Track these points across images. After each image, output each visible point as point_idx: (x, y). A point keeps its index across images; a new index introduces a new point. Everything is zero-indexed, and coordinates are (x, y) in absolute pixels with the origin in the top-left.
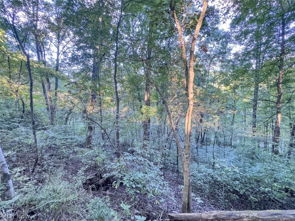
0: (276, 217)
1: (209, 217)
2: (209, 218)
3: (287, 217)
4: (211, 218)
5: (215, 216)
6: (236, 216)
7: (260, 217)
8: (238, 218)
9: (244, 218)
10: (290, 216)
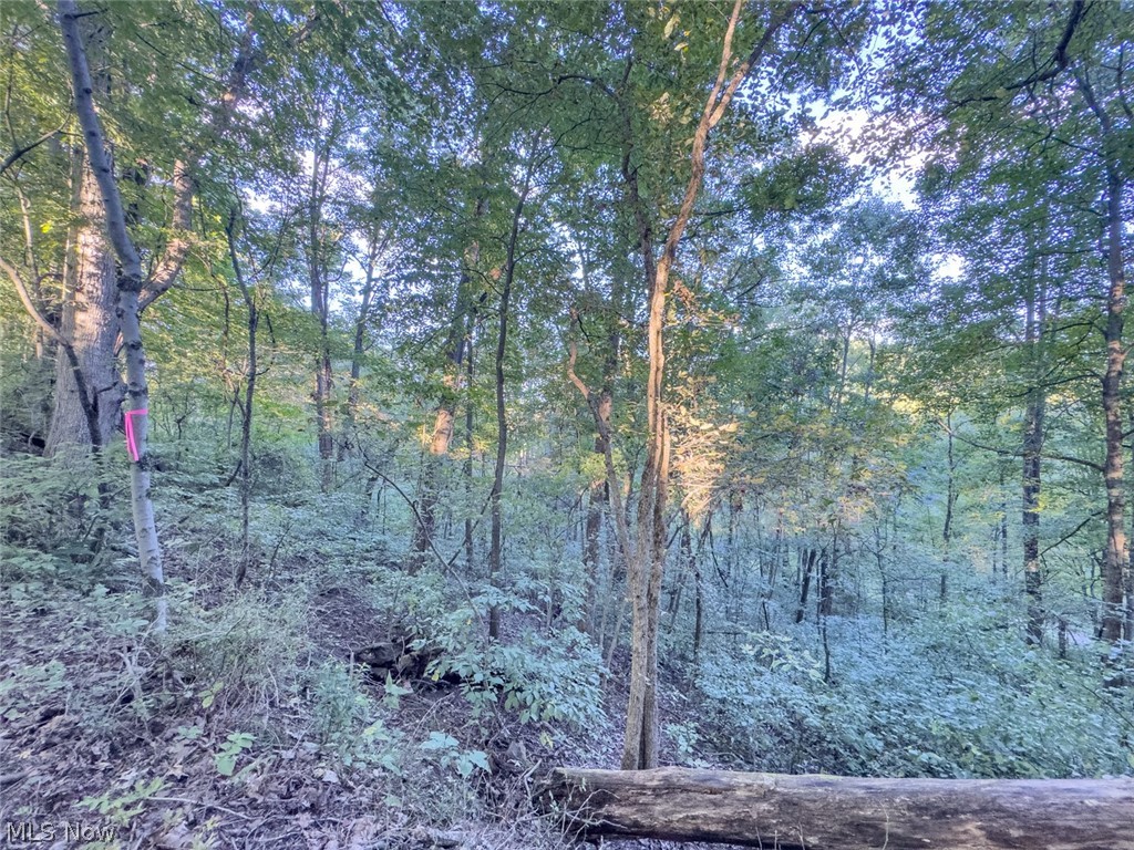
0: (820, 790)
1: (651, 780)
2: (649, 784)
3: (846, 793)
4: (655, 783)
5: (665, 778)
6: (719, 782)
7: (778, 789)
8: (723, 787)
9: (739, 788)
10: (855, 791)
